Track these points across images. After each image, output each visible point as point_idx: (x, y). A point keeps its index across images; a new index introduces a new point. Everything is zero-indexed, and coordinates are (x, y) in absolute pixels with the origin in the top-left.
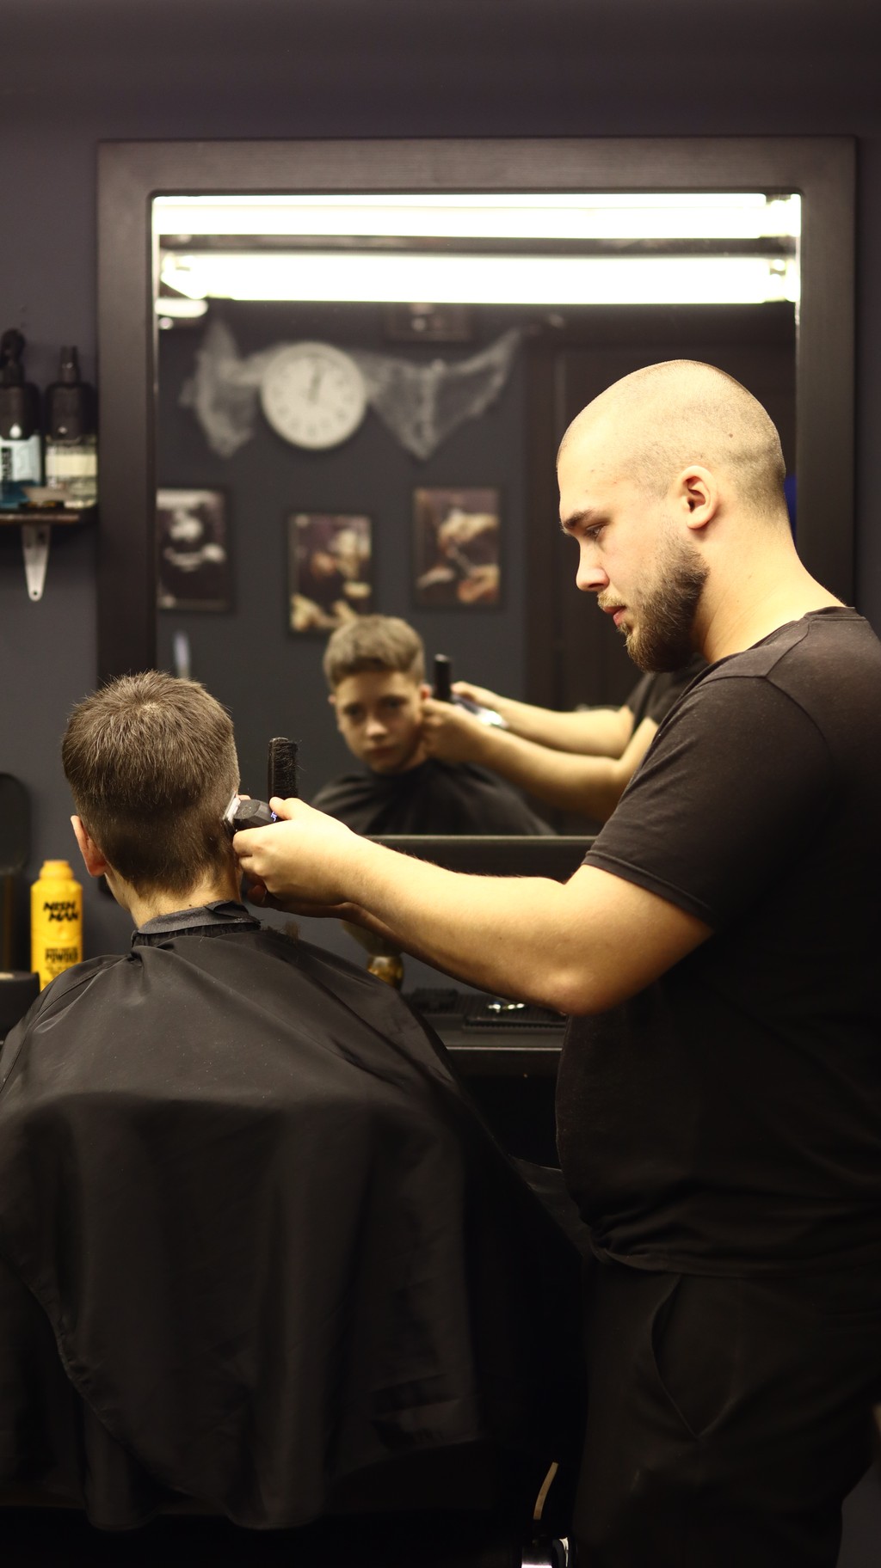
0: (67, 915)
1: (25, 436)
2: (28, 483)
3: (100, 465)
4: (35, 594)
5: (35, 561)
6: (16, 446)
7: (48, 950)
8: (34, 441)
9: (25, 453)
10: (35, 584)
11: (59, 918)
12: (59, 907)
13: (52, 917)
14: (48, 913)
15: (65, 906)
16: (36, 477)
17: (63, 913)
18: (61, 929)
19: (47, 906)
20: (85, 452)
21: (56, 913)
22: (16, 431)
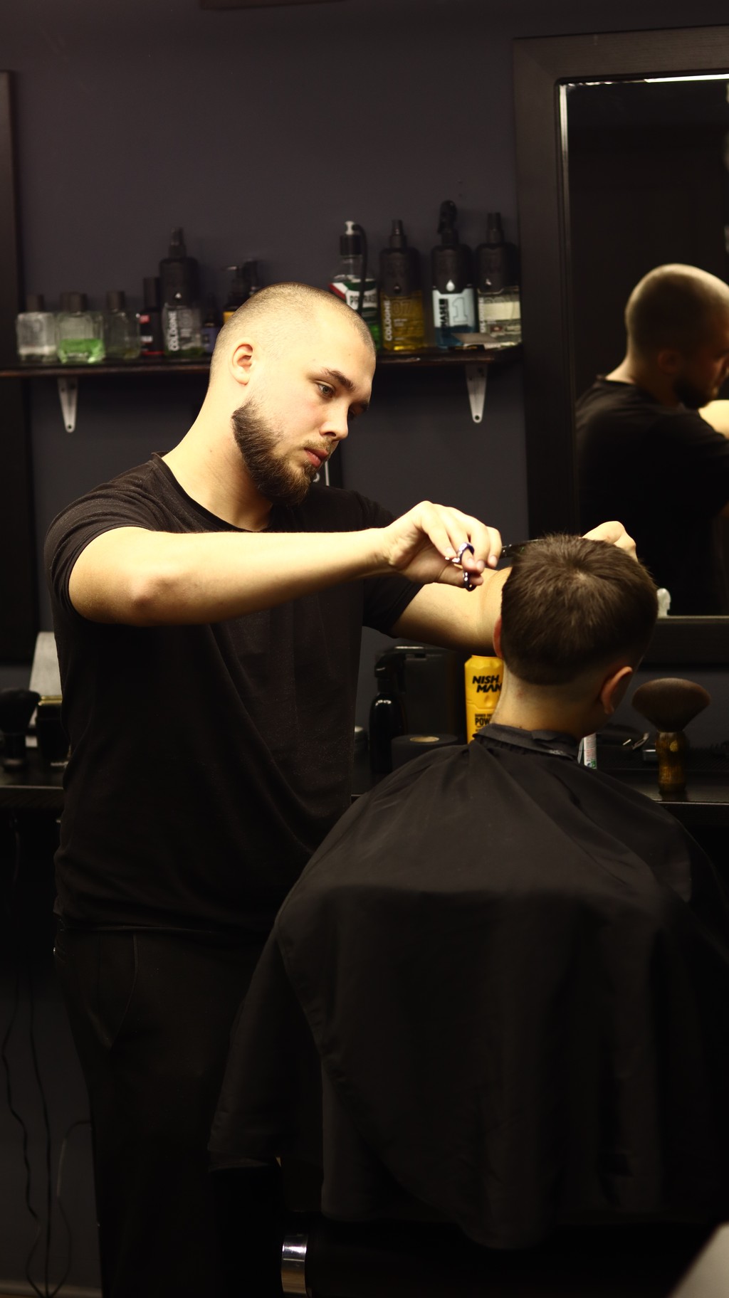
0: (491, 686)
1: (458, 290)
2: (462, 329)
3: (523, 310)
4: (477, 418)
5: (475, 392)
6: (451, 298)
7: (477, 715)
8: (467, 293)
9: (459, 303)
10: (477, 411)
11: (485, 690)
12: (485, 681)
13: (479, 689)
14: (476, 684)
15: (490, 679)
16: (470, 323)
17: (488, 685)
18: (487, 699)
19: (475, 679)
20: (512, 300)
21: (482, 685)
22: (450, 286)
